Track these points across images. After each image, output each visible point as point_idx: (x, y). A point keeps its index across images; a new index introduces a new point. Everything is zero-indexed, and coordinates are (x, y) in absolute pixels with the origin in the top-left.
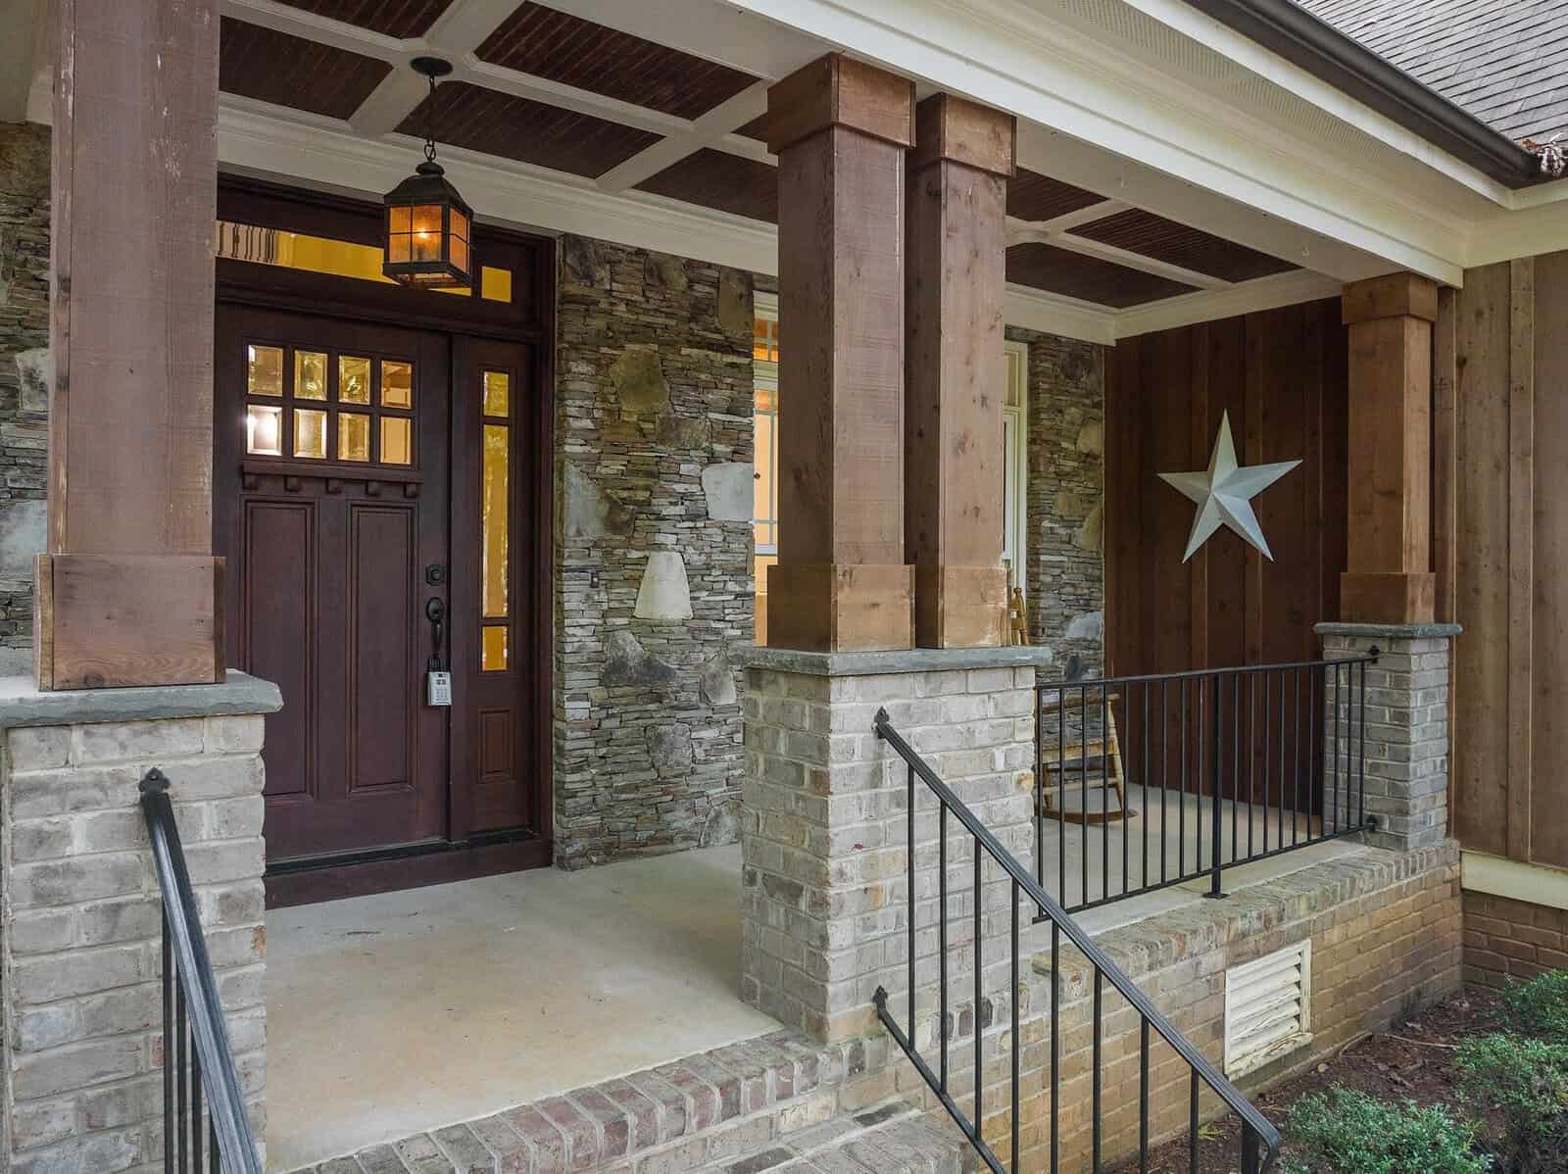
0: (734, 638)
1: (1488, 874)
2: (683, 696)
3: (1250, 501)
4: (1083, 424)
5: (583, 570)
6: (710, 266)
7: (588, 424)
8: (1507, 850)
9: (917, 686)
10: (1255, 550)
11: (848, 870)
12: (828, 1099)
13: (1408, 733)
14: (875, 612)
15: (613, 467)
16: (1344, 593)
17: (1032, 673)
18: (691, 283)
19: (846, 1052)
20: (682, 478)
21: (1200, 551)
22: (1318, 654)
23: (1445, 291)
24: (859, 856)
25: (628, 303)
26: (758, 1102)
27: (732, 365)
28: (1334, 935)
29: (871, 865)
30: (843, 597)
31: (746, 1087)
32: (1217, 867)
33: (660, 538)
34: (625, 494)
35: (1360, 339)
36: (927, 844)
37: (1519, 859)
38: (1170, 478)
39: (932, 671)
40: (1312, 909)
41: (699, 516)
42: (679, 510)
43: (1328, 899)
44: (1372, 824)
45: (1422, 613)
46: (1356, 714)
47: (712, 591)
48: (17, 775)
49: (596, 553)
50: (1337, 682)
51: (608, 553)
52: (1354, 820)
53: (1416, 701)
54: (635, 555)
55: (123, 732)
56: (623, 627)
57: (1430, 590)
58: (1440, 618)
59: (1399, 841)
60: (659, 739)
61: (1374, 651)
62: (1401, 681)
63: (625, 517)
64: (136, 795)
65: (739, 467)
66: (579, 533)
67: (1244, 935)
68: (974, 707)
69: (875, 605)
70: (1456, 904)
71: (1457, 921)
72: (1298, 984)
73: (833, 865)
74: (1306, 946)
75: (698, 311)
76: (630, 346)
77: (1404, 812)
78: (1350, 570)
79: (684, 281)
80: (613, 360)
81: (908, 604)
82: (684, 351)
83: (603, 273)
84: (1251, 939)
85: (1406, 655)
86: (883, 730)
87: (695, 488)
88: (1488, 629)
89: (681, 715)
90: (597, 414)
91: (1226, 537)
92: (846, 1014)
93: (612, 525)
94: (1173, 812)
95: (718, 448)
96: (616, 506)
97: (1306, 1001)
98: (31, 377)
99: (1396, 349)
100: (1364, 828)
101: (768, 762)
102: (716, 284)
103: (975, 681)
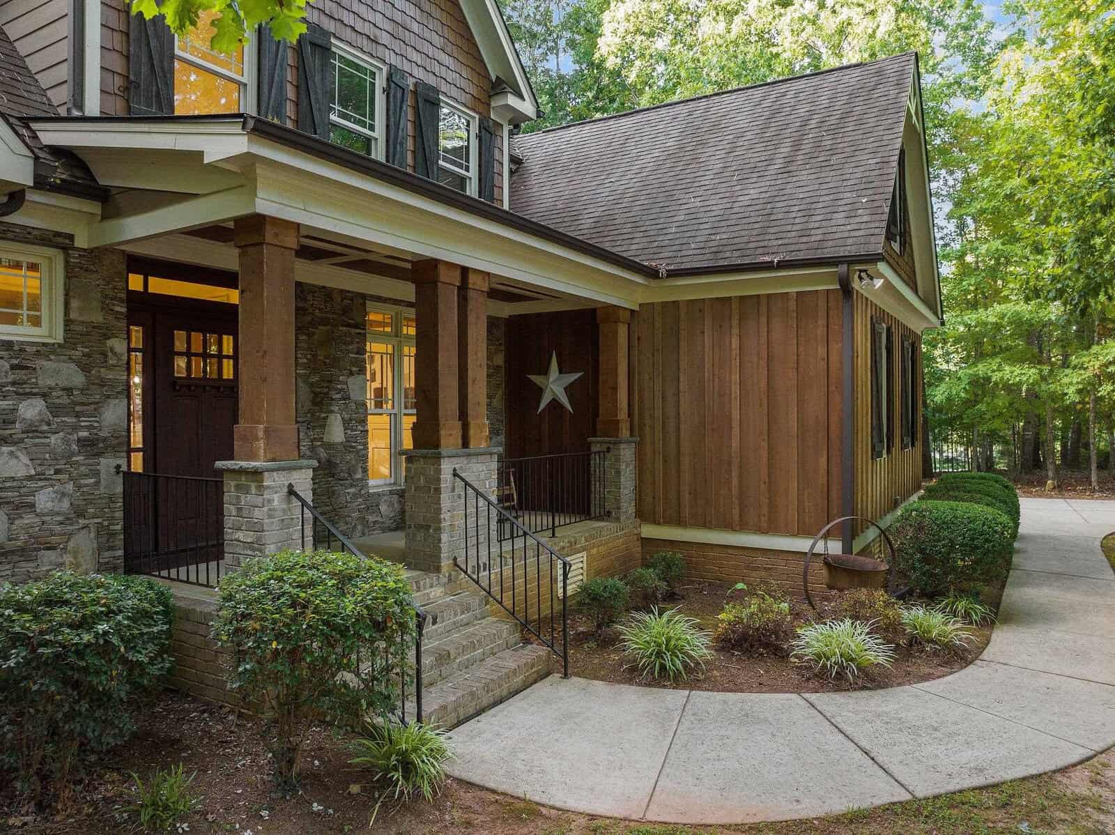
0: (361, 449)
1: (649, 531)
2: (342, 474)
3: (565, 389)
4: (496, 353)
5: (304, 422)
6: (349, 292)
7: (305, 361)
8: (655, 522)
9: (464, 460)
10: (567, 410)
11: (446, 518)
12: (442, 589)
13: (620, 479)
14: (451, 438)
15: (315, 379)
16: (598, 427)
17: (496, 456)
18: (343, 299)
19: (447, 575)
20: (341, 383)
21: (544, 410)
22: (589, 449)
23: (632, 311)
24: (449, 514)
25: (320, 309)
26: (425, 589)
27: (359, 333)
28: (594, 551)
29: (452, 517)
30: (442, 432)
31: (422, 583)
32: (554, 527)
33: (332, 408)
34: (319, 390)
35: (603, 328)
36: (471, 510)
37: (659, 524)
38: (533, 377)
39: (469, 455)
40: (586, 541)
41: (346, 398)
42: (338, 396)
43: (593, 537)
44: (609, 514)
45: (625, 433)
46: (602, 473)
47: (352, 430)
48: (265, 484)
49: (309, 415)
50: (595, 461)
51: (313, 415)
52: (602, 513)
53: (623, 467)
54: (323, 415)
55: (284, 473)
56: (319, 446)
57: (628, 424)
58: (632, 435)
59: (618, 519)
60: (333, 492)
61: (608, 448)
62: (618, 460)
63: (319, 399)
64: (286, 490)
65: (362, 377)
66: (302, 407)
67: (564, 548)
68: (480, 467)
69: (451, 435)
70: (639, 543)
71: (639, 549)
72: (582, 568)
73: (442, 516)
74: (584, 554)
75: (345, 311)
76: (320, 327)
77: (619, 508)
78: (600, 417)
79: (340, 299)
80: (313, 333)
81: (460, 434)
82: (341, 328)
83: (310, 297)
84: (566, 550)
85: (619, 449)
86: (455, 475)
87: (345, 387)
88: (648, 439)
89: (341, 482)
90: (309, 356)
91: (555, 403)
92: (446, 564)
93: (314, 403)
94: (533, 518)
95: (354, 369)
96: (316, 394)
97: (585, 574)
98: (112, 350)
99: (615, 334)
100: (606, 516)
101: (415, 487)
102: (352, 300)
103: (481, 458)
